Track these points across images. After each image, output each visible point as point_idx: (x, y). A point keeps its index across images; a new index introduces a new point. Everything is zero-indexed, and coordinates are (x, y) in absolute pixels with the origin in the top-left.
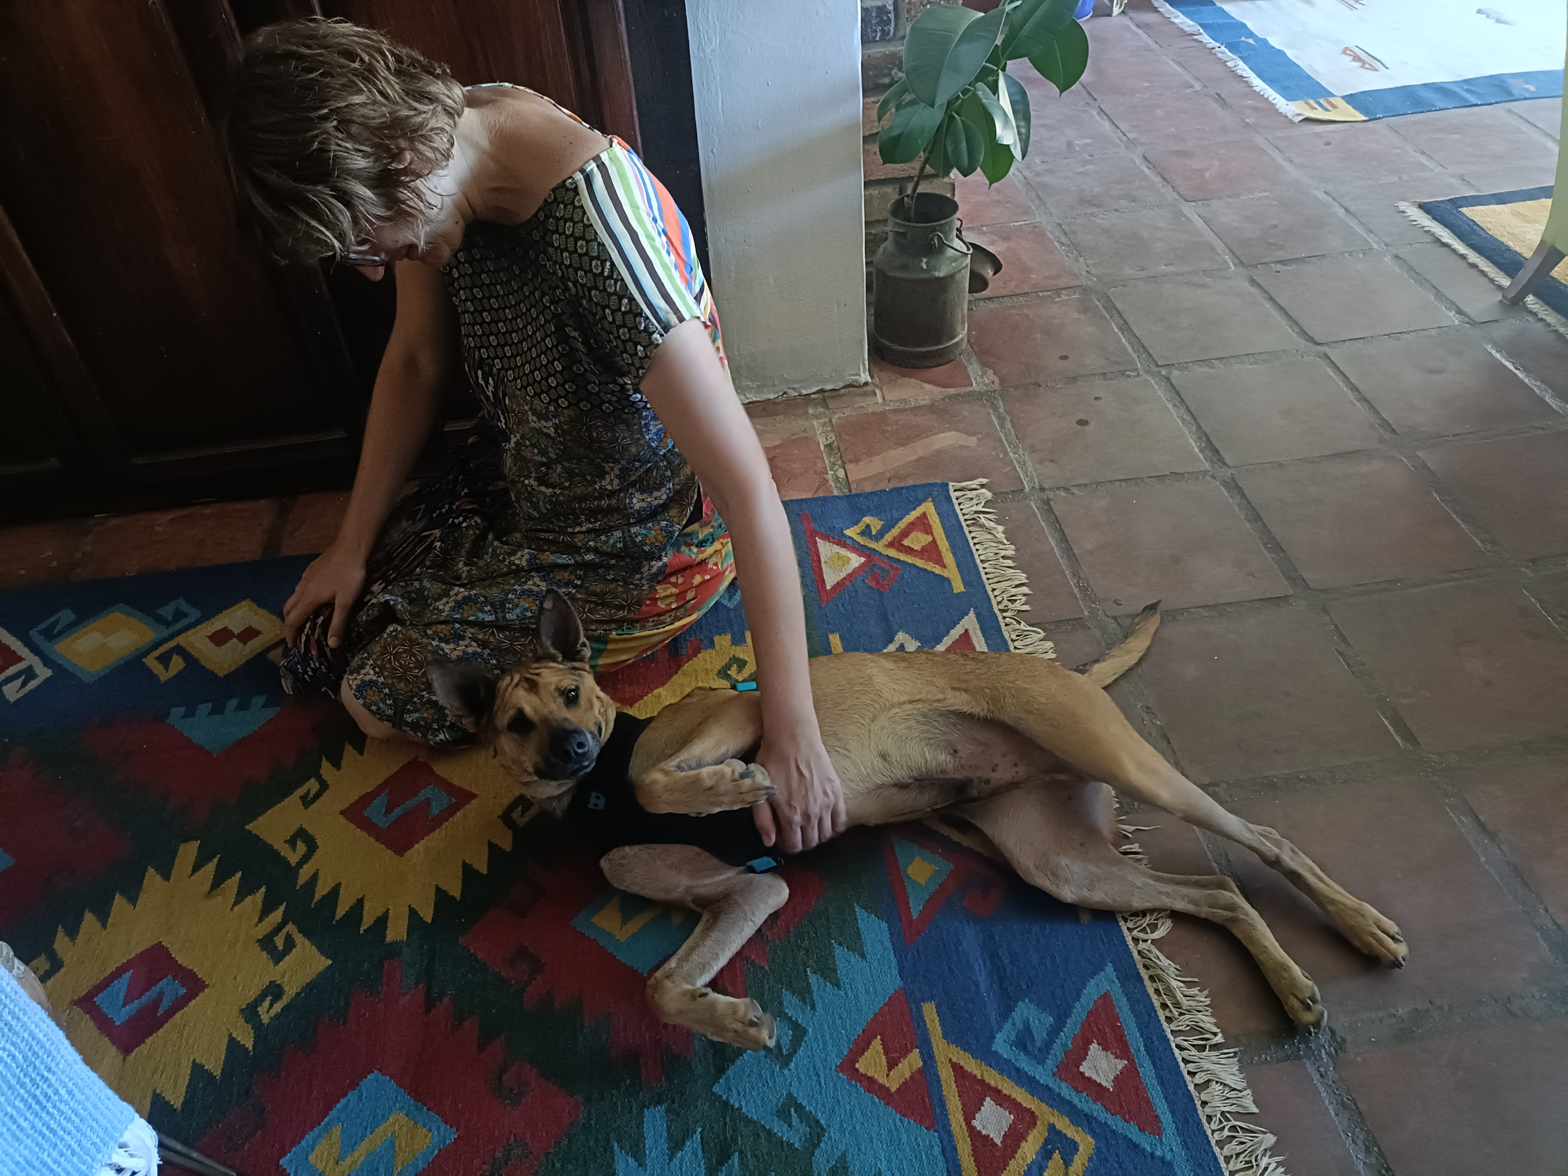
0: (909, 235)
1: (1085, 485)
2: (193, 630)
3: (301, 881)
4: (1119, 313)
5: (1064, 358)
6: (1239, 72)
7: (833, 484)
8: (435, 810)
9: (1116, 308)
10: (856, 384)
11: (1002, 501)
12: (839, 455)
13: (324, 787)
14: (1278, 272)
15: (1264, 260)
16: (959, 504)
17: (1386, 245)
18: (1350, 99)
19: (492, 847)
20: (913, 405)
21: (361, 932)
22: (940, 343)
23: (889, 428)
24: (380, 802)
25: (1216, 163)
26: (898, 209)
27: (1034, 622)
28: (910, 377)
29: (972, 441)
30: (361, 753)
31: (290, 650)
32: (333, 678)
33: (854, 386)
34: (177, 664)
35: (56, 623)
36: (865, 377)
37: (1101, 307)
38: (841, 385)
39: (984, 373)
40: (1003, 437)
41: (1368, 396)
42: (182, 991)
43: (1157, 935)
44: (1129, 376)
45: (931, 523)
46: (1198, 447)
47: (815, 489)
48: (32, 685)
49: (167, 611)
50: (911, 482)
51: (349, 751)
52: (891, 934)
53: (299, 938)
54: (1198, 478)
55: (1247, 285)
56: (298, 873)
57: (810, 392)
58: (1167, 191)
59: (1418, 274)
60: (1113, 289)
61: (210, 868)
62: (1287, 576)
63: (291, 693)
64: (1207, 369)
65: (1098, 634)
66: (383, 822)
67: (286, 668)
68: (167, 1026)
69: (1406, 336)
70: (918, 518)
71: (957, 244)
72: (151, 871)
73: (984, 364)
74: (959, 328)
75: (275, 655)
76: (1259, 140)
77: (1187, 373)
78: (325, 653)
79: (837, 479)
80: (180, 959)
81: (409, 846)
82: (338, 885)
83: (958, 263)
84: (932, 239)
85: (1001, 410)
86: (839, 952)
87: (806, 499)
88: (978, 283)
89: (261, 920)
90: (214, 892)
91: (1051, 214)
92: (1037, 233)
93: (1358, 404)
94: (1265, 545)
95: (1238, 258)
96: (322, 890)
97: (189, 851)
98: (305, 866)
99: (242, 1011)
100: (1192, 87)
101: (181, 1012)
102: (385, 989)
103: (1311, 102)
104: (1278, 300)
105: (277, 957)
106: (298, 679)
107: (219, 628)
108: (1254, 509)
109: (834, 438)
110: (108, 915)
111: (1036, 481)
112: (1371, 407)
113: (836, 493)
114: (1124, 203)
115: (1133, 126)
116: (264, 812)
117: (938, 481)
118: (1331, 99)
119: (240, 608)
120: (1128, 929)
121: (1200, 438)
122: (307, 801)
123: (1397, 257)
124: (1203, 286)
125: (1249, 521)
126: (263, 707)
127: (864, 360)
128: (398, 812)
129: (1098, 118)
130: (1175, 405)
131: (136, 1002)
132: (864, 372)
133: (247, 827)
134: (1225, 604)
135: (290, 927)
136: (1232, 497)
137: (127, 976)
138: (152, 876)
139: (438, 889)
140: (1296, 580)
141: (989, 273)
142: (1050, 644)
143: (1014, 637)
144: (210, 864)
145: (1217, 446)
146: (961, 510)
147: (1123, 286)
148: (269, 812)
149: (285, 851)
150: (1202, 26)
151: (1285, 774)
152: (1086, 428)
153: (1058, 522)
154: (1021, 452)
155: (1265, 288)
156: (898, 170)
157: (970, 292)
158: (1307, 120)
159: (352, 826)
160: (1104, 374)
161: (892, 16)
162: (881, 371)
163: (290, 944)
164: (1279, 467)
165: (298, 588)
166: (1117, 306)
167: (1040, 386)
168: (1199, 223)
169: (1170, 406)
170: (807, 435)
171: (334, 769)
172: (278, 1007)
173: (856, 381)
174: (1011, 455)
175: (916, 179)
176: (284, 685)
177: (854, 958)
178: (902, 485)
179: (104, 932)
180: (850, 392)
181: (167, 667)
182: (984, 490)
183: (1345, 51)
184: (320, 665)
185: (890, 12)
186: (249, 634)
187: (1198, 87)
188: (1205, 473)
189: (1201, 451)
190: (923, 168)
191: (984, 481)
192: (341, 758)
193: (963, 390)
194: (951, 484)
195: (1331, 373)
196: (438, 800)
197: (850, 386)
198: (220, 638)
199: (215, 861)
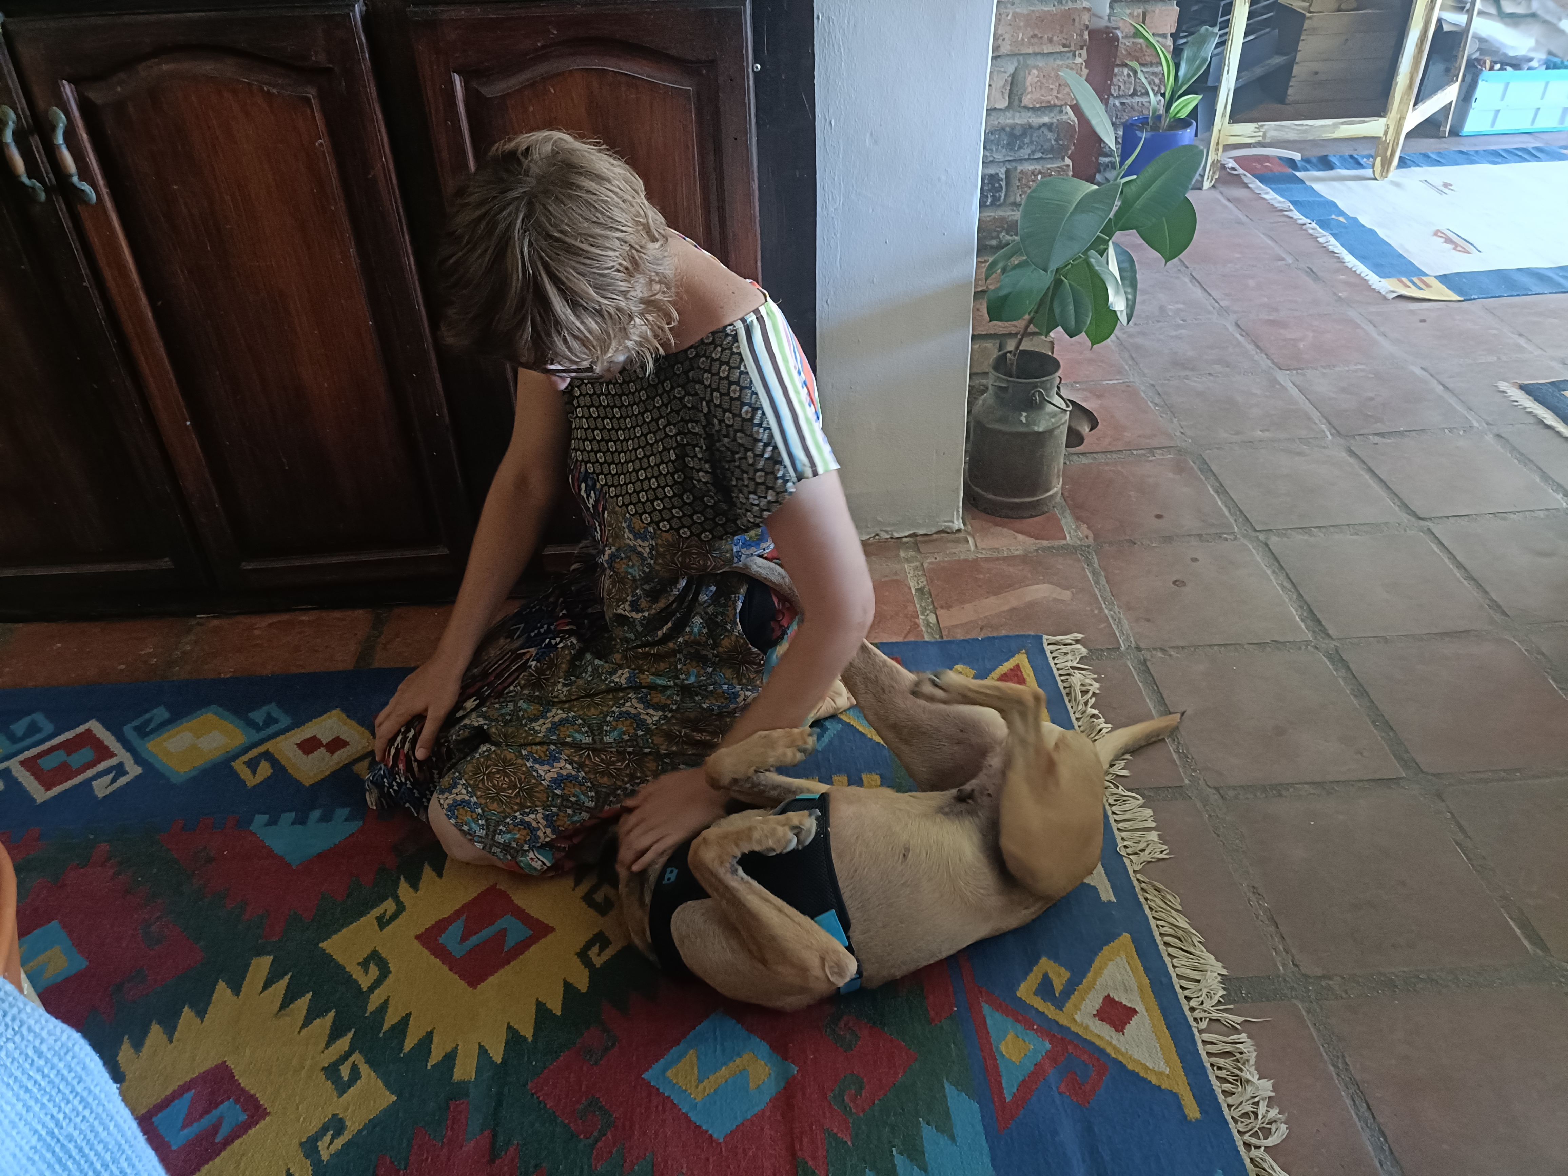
0: (1010, 390)
1: (1183, 648)
2: (283, 737)
3: (371, 1007)
4: (1215, 475)
5: (1159, 517)
6: (1331, 248)
7: (924, 629)
8: (510, 942)
9: (1211, 471)
10: (949, 531)
11: (1097, 658)
12: (930, 600)
13: (401, 908)
14: (1376, 444)
15: (1362, 432)
16: (1054, 658)
17: (1488, 424)
18: (1444, 279)
19: (567, 986)
20: (1005, 554)
21: (429, 1067)
22: (1034, 495)
23: (982, 576)
24: (456, 929)
25: (1310, 334)
26: (1000, 364)
27: (1132, 787)
28: (1003, 525)
29: (1066, 595)
30: (440, 875)
31: (378, 763)
32: (417, 795)
33: (948, 533)
34: (265, 770)
35: (149, 721)
36: (958, 524)
37: (1196, 469)
38: (934, 530)
39: (1078, 527)
40: (1097, 592)
41: (1475, 575)
42: (243, 1117)
43: (1271, 1141)
44: (1226, 540)
45: (1025, 676)
46: (1300, 616)
47: (906, 632)
48: (122, 781)
49: (258, 716)
50: (1004, 633)
51: (428, 873)
52: (982, 1116)
53: (364, 1069)
54: (1300, 649)
55: (1344, 454)
56: (368, 998)
57: (902, 535)
58: (1261, 358)
59: (1522, 454)
60: (1208, 451)
61: (282, 985)
62: (1399, 758)
63: (375, 808)
64: (1306, 537)
65: (1199, 805)
66: (458, 950)
67: (371, 782)
68: (223, 1154)
69: (1512, 516)
70: (1011, 669)
71: (1057, 400)
72: (221, 985)
73: (1078, 518)
74: (1054, 482)
75: (361, 768)
76: (1352, 314)
77: (1285, 539)
78: (413, 768)
79: (928, 624)
80: (243, 1082)
81: (483, 979)
82: (409, 1015)
83: (1057, 418)
84: (1034, 395)
85: (1096, 565)
86: (928, 1132)
87: (897, 643)
88: (1075, 438)
89: (328, 1045)
90: (283, 1012)
91: (1144, 375)
92: (1131, 393)
93: (1465, 582)
94: (1373, 722)
95: (1335, 429)
96: (391, 1019)
97: (262, 965)
98: (376, 992)
99: (302, 1144)
100: (1283, 259)
101: (240, 1140)
102: (449, 1133)
103: (1404, 279)
104: (1377, 472)
105: (342, 1088)
106: (383, 795)
107: (308, 736)
108: (1360, 685)
109: (925, 583)
110: (175, 1028)
111: (1132, 639)
112: (1479, 586)
113: (927, 638)
114: (1218, 367)
115: (1226, 295)
116: (340, 930)
117: (1032, 634)
118: (1424, 278)
119: (329, 718)
120: (1239, 1131)
121: (1301, 607)
122: (383, 922)
123: (1499, 436)
124: (1300, 454)
125: (1355, 696)
126: (346, 820)
127: (958, 507)
128: (474, 940)
129: (1190, 285)
130: (1274, 572)
131: (195, 1125)
132: (958, 519)
133: (321, 945)
134: (1332, 782)
135: (356, 1057)
136: (1336, 670)
137: (189, 1096)
138: (222, 989)
139: (509, 1027)
140: (1407, 762)
141: (1085, 429)
142: (1149, 812)
143: (1112, 802)
144: (281, 981)
145: (1319, 616)
146: (1056, 664)
147: (1218, 449)
148: (344, 930)
149: (357, 973)
150: (1293, 203)
151: (1404, 972)
152: (1183, 589)
153: (1155, 683)
154: (1116, 609)
155: (1364, 459)
156: (1000, 327)
157: (1067, 447)
158: (1401, 297)
159: (426, 952)
160: (1200, 536)
161: (1003, 184)
162: (973, 518)
163: (355, 1075)
164: (1386, 643)
165: (393, 701)
166: (1213, 468)
167: (1135, 543)
168: (1294, 392)
169: (1269, 572)
170: (898, 578)
171: (411, 890)
172: (339, 1143)
173: (949, 527)
174: (1106, 611)
175: (1019, 337)
176: (368, 798)
177: (943, 1141)
178: (995, 634)
179: (170, 1047)
180: (942, 539)
181: (254, 772)
182: (1079, 646)
183: (1436, 233)
184: (406, 780)
185: (1002, 180)
186: (337, 744)
187: (1290, 260)
188: (1307, 643)
189: (1303, 620)
190: (1027, 327)
191: (1079, 636)
192: (419, 879)
193: (1056, 543)
194: (1045, 637)
195: (1436, 549)
196: (516, 931)
197: (943, 532)
198: (309, 746)
199: (287, 978)
